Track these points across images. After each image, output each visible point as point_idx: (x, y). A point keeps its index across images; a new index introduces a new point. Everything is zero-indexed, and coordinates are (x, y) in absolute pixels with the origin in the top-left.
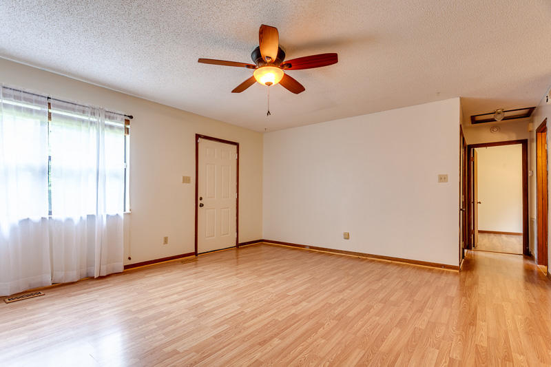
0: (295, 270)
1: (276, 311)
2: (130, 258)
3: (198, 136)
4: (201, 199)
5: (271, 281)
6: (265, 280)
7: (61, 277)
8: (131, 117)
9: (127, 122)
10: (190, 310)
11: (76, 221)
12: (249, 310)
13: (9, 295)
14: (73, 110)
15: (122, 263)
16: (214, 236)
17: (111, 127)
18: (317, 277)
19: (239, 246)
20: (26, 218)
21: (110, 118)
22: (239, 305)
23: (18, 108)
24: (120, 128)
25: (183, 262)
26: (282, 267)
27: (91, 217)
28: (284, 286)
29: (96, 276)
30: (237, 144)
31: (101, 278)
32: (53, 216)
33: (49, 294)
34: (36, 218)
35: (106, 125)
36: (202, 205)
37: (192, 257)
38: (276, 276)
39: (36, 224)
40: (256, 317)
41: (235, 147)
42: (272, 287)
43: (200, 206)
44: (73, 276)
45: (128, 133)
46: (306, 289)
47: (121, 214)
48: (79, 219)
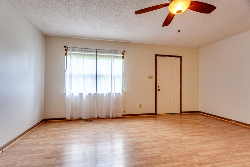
0: (214, 137)
1: (182, 164)
2: (125, 112)
3: (156, 55)
4: (159, 87)
5: (191, 140)
6: (186, 138)
7: (100, 115)
8: (125, 51)
9: (123, 54)
10: (134, 144)
11: (105, 94)
12: (164, 156)
13: (85, 119)
14: (104, 52)
15: (121, 114)
16: (166, 106)
17: (117, 57)
18: (233, 147)
19: (181, 113)
20: (90, 93)
21: (117, 53)
22: (160, 151)
23: (88, 55)
24: (120, 57)
25: (148, 117)
26: (205, 132)
27: (110, 94)
28: (199, 147)
29: (111, 117)
30: (180, 57)
31: (112, 118)
32: (98, 93)
33: (95, 121)
34: (93, 93)
35: (115, 56)
36: (159, 90)
37: (154, 115)
38: (196, 137)
39: (93, 95)
40: (166, 163)
41: (179, 58)
42: (188, 145)
43: (158, 90)
44: (104, 116)
45: (124, 58)
46: (217, 154)
47: (121, 93)
48: (106, 94)
